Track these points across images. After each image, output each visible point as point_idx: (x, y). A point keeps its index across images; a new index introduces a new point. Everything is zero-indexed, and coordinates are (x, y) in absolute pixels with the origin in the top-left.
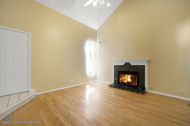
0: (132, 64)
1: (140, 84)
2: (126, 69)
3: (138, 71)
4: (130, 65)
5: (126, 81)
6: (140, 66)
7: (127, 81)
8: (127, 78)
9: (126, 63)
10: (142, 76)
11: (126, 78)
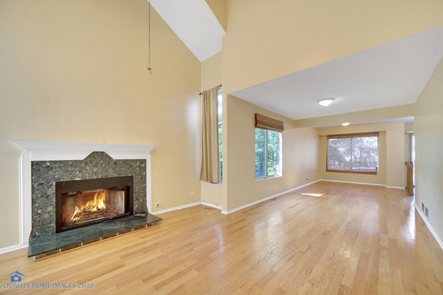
0: (115, 157)
1: (137, 206)
2: (96, 173)
3: (131, 173)
4: (110, 158)
5: (95, 209)
6: (136, 161)
7: (97, 208)
8: (98, 202)
9: (94, 153)
10: (141, 183)
11: (95, 204)
